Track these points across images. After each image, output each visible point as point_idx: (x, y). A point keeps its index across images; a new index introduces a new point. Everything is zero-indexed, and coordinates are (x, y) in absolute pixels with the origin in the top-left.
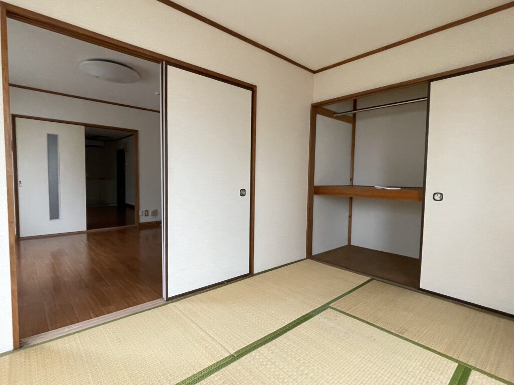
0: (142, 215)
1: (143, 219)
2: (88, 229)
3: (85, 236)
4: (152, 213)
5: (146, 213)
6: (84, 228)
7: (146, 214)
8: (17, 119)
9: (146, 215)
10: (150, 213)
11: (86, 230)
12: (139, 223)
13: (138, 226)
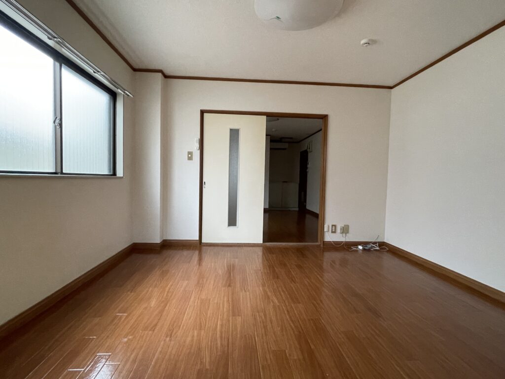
0: (328, 231)
1: (329, 237)
2: (264, 241)
3: (259, 251)
4: (341, 229)
5: (334, 228)
6: (259, 240)
7: (334, 231)
8: (206, 115)
9: (332, 232)
10: (338, 230)
11: (262, 243)
12: (324, 242)
13: (322, 246)
